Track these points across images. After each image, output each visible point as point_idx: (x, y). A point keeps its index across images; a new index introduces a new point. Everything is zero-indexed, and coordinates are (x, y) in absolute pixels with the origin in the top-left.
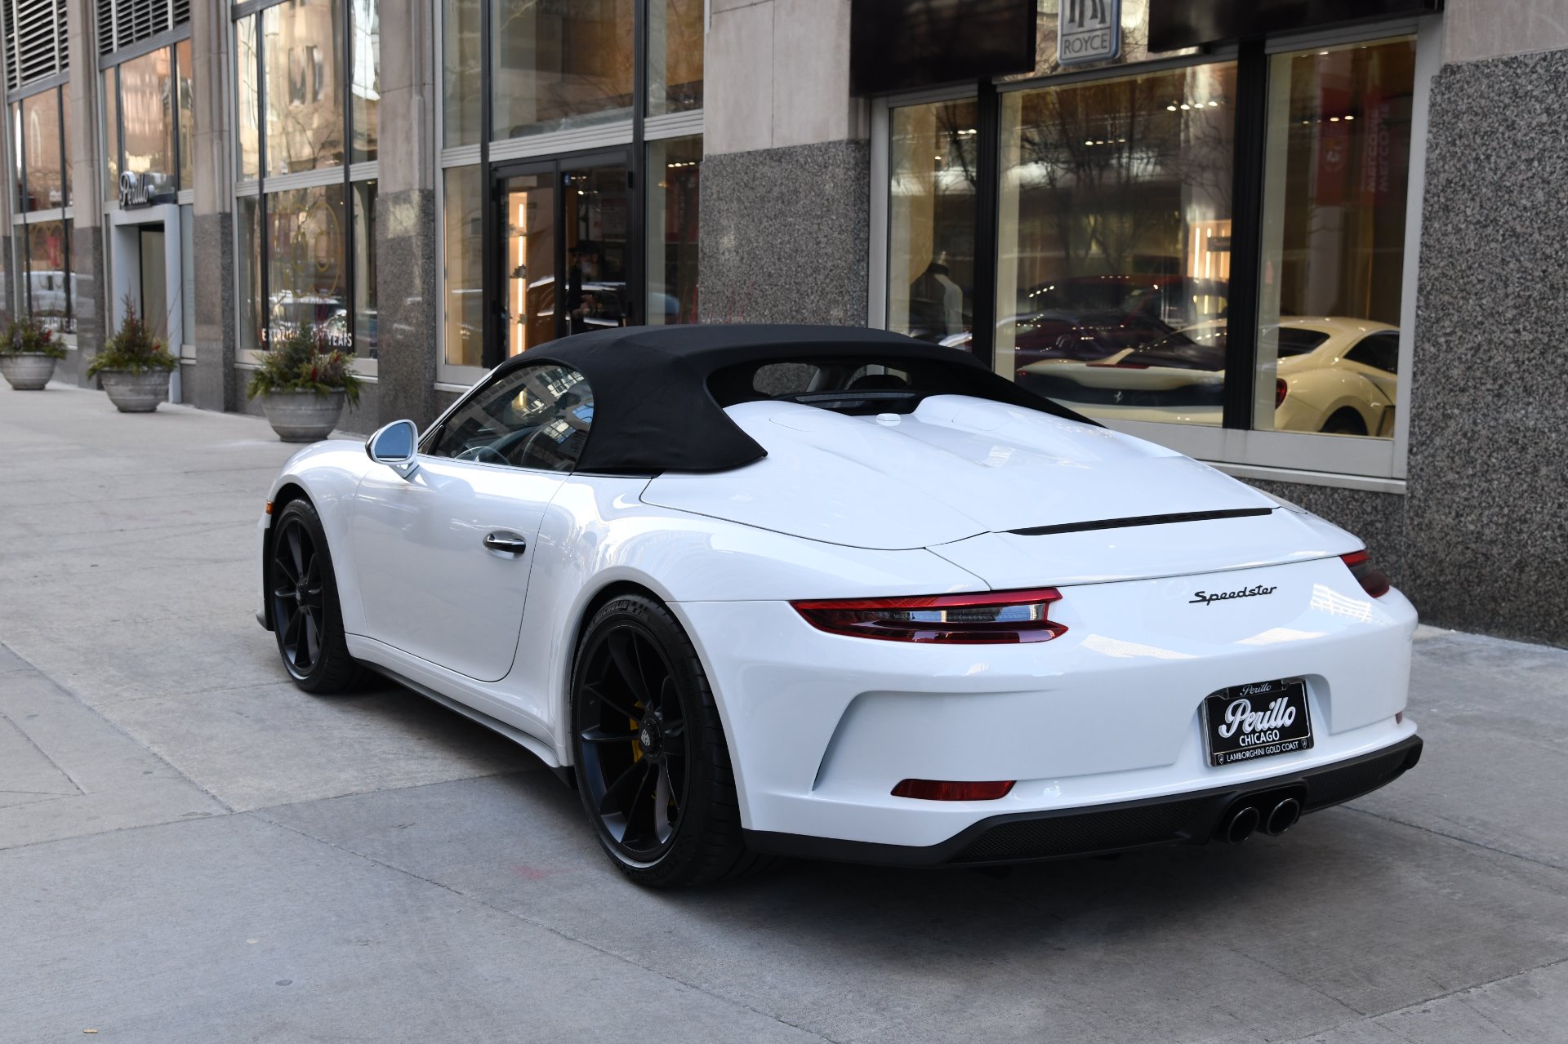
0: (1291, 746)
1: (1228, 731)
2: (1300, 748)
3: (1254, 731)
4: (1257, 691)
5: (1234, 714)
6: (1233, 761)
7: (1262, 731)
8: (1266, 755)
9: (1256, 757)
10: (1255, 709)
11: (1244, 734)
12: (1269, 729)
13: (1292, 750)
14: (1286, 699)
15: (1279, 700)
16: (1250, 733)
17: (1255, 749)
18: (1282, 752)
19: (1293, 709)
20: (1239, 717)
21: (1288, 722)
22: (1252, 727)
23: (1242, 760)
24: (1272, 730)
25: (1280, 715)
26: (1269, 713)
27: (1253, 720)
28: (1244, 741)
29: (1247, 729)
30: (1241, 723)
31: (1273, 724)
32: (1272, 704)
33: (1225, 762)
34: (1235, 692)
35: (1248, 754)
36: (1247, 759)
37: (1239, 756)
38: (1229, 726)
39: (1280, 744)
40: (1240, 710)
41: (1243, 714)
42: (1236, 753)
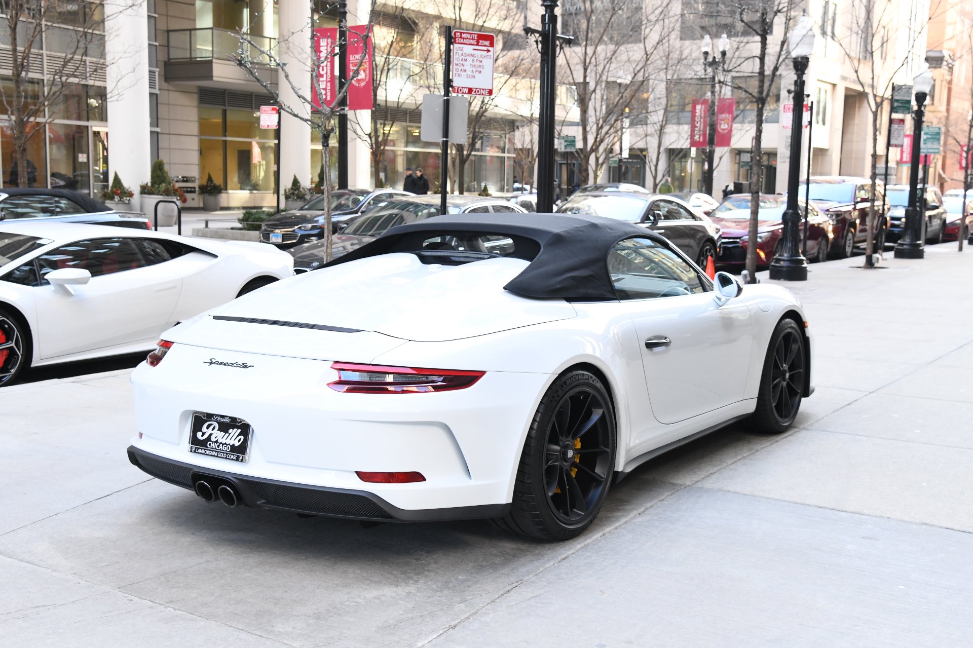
0: (232, 457)
1: (202, 436)
2: (237, 460)
3: (217, 442)
4: (222, 420)
5: (208, 428)
6: (199, 453)
7: (221, 443)
8: (217, 456)
9: (212, 455)
10: (220, 430)
11: (211, 441)
12: (225, 444)
13: (232, 459)
14: (239, 430)
15: (235, 430)
16: (215, 442)
17: (213, 451)
18: (226, 458)
19: (242, 437)
20: (209, 431)
21: (237, 444)
22: (216, 439)
23: (204, 454)
24: (227, 445)
25: (233, 438)
26: (227, 434)
27: (218, 435)
28: (210, 445)
29: (213, 439)
30: (211, 435)
31: (228, 442)
32: (231, 431)
33: (195, 452)
34: (210, 416)
35: (208, 452)
36: (207, 454)
37: (203, 451)
38: (203, 434)
39: (227, 454)
40: (212, 427)
41: (213, 430)
42: (202, 449)
